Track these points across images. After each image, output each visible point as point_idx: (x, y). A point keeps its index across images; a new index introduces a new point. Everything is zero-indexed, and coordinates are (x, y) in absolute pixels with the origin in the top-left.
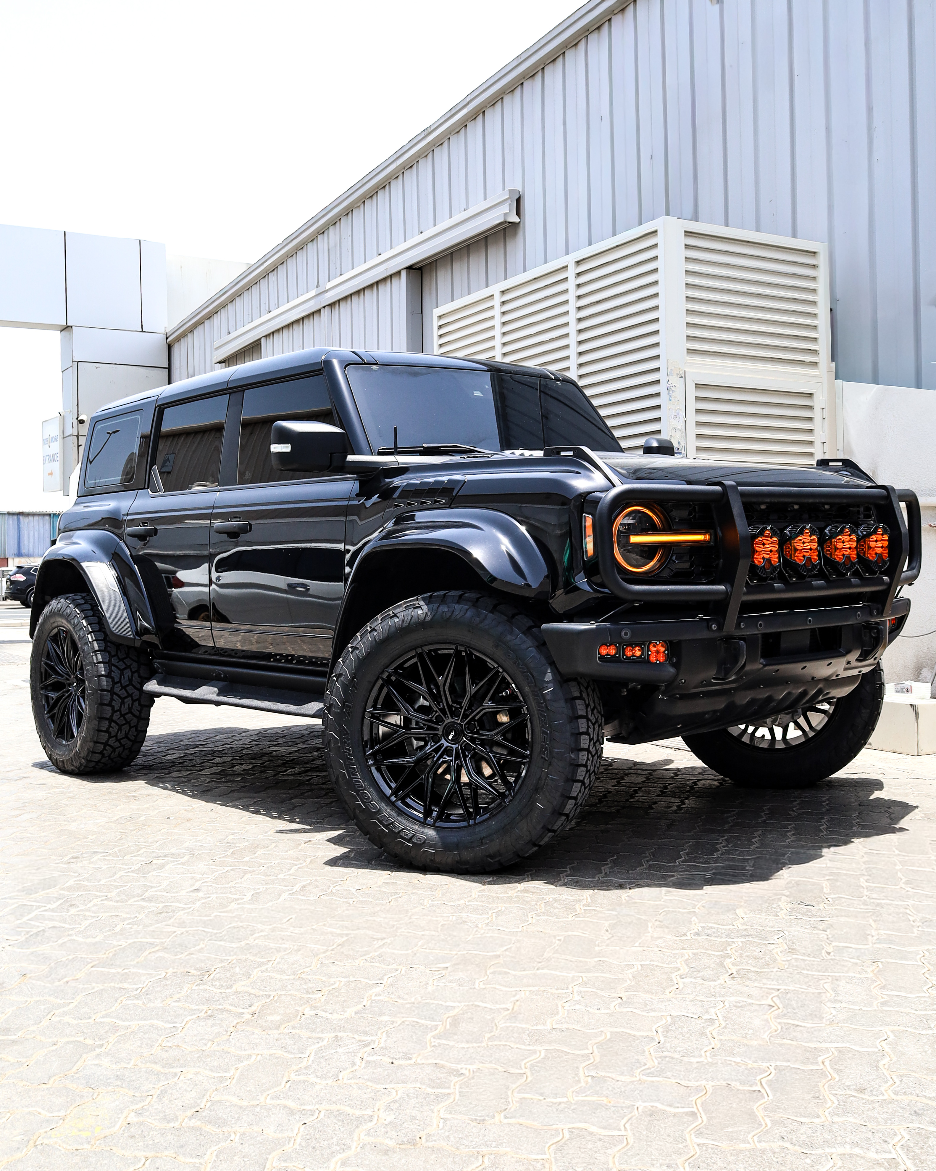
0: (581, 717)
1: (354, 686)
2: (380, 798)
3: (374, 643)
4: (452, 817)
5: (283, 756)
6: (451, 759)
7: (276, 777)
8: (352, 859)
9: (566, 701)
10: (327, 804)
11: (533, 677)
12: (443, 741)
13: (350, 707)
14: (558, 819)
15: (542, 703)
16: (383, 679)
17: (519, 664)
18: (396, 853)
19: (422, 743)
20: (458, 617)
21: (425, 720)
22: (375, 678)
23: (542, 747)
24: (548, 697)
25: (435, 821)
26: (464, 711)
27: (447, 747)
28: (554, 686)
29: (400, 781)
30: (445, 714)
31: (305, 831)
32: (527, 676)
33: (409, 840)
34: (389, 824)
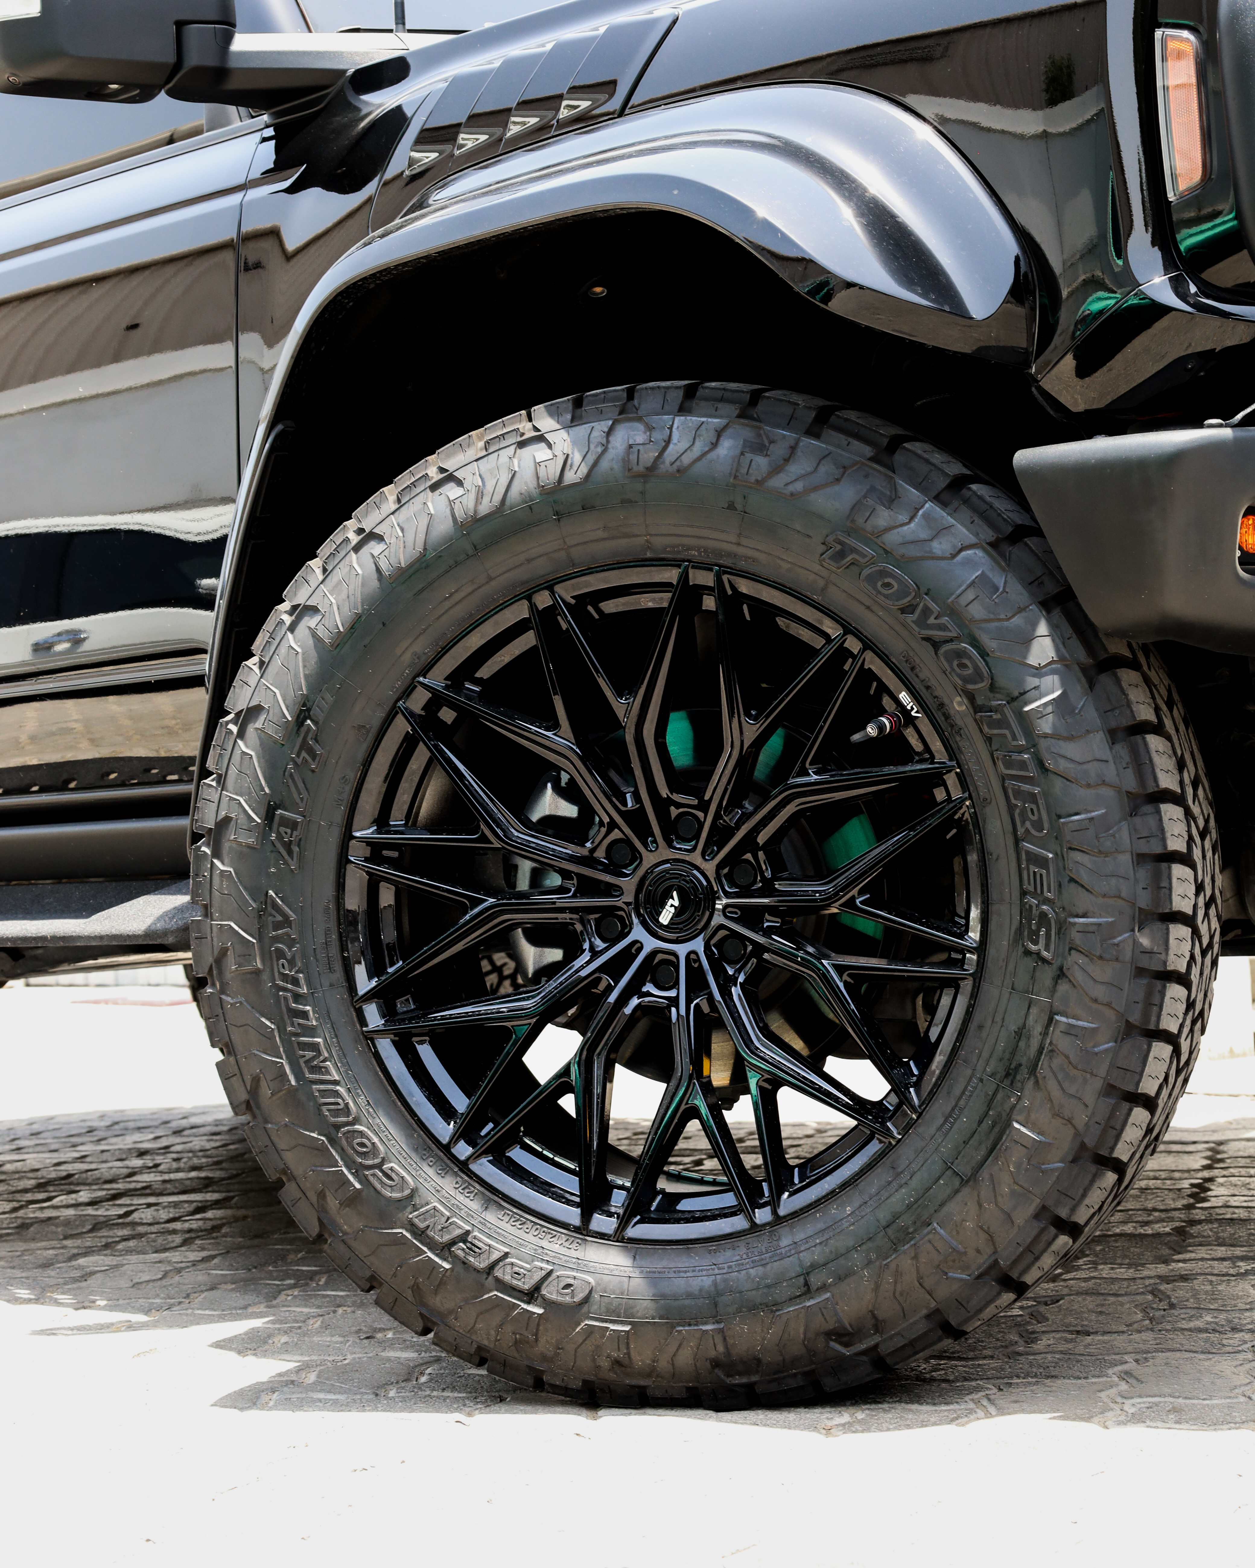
0: (1167, 796)
1: (304, 746)
2: (416, 1150)
3: (375, 584)
4: (684, 1205)
5: (37, 1170)
6: (672, 993)
7: (21, 1213)
8: (313, 1387)
9: (1113, 736)
10: (194, 1263)
11: (984, 654)
12: (638, 933)
13: (294, 825)
14: (1092, 1182)
15: (1021, 750)
16: (410, 715)
17: (927, 611)
18: (480, 1348)
19: (555, 955)
20: (687, 460)
21: (572, 859)
22: (381, 714)
23: (1025, 911)
24: (1046, 726)
25: (624, 1221)
26: (717, 816)
27: (654, 953)
28: (1063, 684)
29: (485, 1085)
30: (644, 832)
31: (131, 1327)
32: (960, 654)
33: (532, 1295)
34: (453, 1243)
